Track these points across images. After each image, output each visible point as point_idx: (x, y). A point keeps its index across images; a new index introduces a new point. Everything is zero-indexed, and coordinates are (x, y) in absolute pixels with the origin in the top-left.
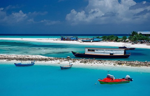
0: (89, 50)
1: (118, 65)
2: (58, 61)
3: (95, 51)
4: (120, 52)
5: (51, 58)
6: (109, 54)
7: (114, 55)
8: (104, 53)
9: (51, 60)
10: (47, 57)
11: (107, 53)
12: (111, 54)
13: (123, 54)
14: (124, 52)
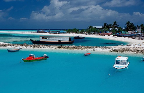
0: (43, 38)
1: (58, 49)
2: (14, 46)
3: (48, 39)
4: (66, 39)
5: (10, 44)
6: (58, 41)
7: (61, 41)
8: (54, 40)
9: (9, 45)
10: (7, 44)
11: (57, 40)
12: (59, 41)
13: (69, 41)
14: (69, 39)
